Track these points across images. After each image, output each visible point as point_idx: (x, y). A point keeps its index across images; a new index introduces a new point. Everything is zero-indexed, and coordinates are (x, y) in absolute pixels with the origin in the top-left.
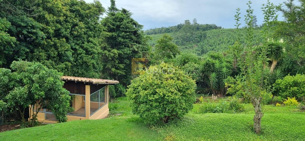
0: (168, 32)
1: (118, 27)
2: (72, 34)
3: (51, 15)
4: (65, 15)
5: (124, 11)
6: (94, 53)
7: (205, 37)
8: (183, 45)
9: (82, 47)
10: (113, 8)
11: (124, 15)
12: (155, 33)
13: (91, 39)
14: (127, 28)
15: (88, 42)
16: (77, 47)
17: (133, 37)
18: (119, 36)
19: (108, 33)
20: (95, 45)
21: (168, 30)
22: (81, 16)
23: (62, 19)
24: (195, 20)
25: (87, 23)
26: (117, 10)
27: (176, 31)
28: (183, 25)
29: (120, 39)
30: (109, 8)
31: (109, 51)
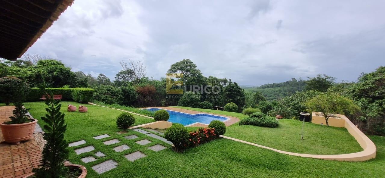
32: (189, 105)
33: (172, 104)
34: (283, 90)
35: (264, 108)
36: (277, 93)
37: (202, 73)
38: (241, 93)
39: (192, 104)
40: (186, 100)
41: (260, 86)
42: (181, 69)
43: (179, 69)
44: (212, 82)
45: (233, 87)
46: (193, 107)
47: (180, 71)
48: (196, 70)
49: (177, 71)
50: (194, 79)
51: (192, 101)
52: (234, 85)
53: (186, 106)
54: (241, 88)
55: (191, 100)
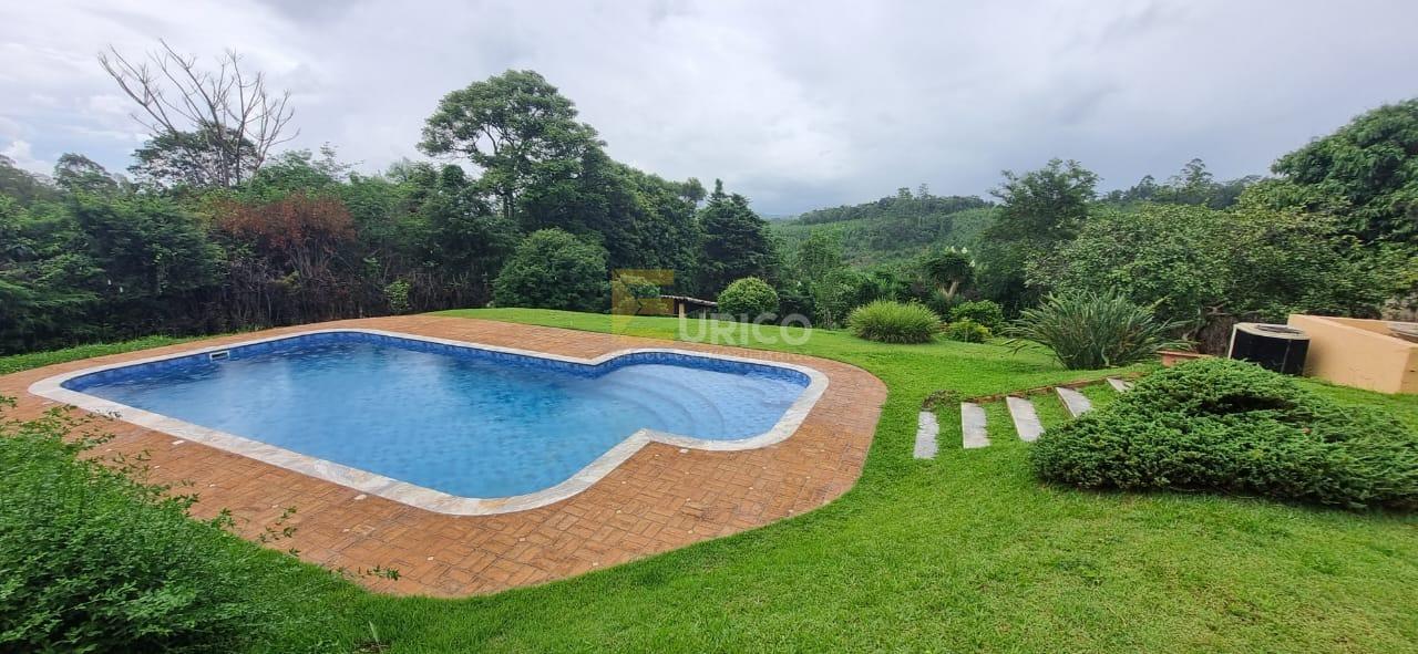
0: (856, 218)
1: (725, 225)
2: (660, 243)
3: (639, 222)
4: (653, 219)
5: (736, 198)
6: (688, 267)
7: (948, 228)
8: (890, 247)
9: (673, 260)
10: (719, 194)
11: (736, 206)
12: (825, 221)
13: (684, 249)
14: (739, 227)
15: (681, 252)
16: (667, 260)
17: (750, 241)
18: (725, 240)
19: (709, 236)
20: (689, 256)
21: (856, 213)
22: (671, 216)
23: (650, 224)
24: (923, 187)
25: (679, 227)
26: (724, 196)
27: (876, 214)
28: (894, 200)
29: (728, 245)
30: (713, 194)
31: (711, 264)
32: (549, 296)
33: (459, 295)
34: (869, 228)
35: (850, 294)
36: (853, 238)
37: (604, 144)
38: (760, 240)
39: (565, 292)
40: (533, 275)
41: (797, 215)
42: (499, 119)
43: (488, 120)
44: (650, 190)
45: (730, 215)
46: (572, 307)
47: (496, 132)
48: (574, 126)
49: (479, 132)
50: (568, 170)
51: (566, 279)
52: (732, 205)
53: (535, 305)
54: (761, 218)
55: (561, 271)
